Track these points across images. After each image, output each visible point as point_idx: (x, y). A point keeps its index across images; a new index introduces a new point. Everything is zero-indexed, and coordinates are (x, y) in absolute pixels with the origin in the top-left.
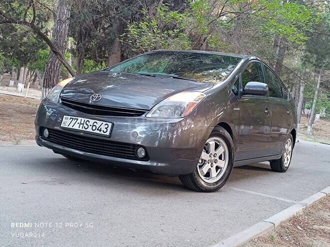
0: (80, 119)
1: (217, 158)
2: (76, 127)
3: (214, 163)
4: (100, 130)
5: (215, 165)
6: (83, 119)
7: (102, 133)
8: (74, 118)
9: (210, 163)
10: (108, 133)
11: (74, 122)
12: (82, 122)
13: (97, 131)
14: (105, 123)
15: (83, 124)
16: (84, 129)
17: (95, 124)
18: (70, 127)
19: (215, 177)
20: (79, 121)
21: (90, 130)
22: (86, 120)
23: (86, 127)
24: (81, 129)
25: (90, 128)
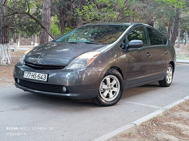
0: (32, 73)
1: (113, 87)
2: (30, 78)
3: (111, 90)
4: (42, 79)
5: (111, 91)
6: (33, 73)
7: (43, 80)
8: (29, 72)
9: (108, 90)
10: (46, 80)
11: (29, 74)
12: (33, 75)
13: (40, 79)
14: (44, 74)
15: (33, 76)
16: (34, 79)
17: (39, 75)
18: (28, 77)
19: (112, 97)
20: (31, 74)
21: (37, 79)
22: (35, 73)
23: (35, 77)
24: (32, 78)
25: (37, 77)
